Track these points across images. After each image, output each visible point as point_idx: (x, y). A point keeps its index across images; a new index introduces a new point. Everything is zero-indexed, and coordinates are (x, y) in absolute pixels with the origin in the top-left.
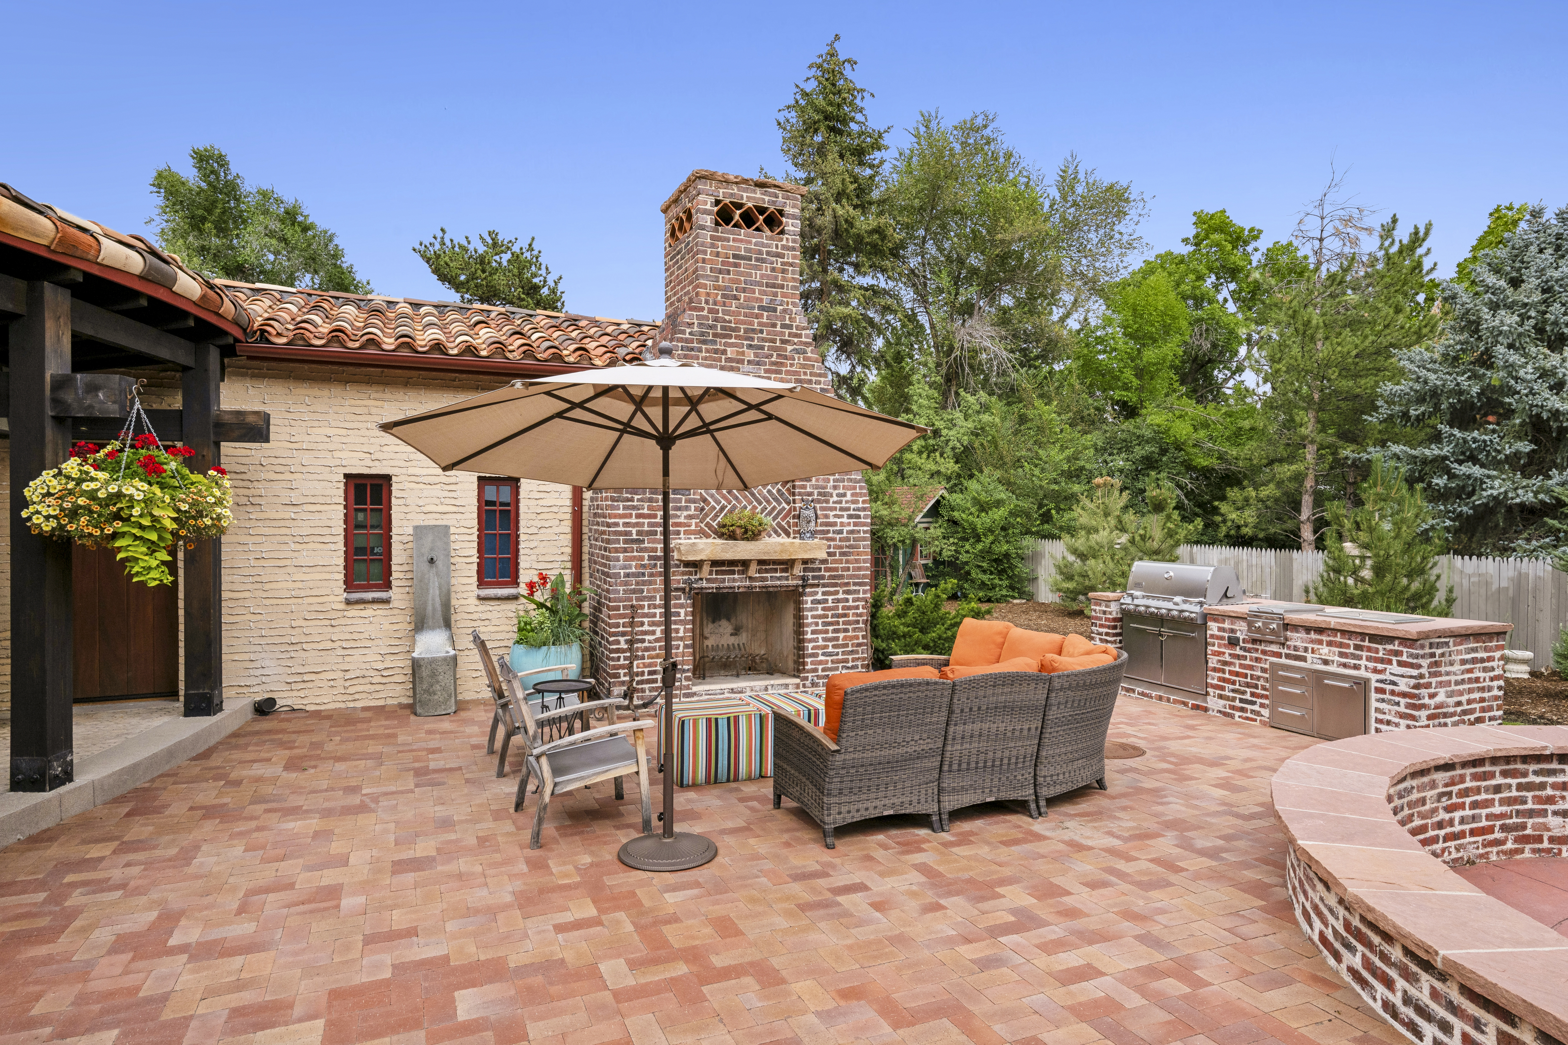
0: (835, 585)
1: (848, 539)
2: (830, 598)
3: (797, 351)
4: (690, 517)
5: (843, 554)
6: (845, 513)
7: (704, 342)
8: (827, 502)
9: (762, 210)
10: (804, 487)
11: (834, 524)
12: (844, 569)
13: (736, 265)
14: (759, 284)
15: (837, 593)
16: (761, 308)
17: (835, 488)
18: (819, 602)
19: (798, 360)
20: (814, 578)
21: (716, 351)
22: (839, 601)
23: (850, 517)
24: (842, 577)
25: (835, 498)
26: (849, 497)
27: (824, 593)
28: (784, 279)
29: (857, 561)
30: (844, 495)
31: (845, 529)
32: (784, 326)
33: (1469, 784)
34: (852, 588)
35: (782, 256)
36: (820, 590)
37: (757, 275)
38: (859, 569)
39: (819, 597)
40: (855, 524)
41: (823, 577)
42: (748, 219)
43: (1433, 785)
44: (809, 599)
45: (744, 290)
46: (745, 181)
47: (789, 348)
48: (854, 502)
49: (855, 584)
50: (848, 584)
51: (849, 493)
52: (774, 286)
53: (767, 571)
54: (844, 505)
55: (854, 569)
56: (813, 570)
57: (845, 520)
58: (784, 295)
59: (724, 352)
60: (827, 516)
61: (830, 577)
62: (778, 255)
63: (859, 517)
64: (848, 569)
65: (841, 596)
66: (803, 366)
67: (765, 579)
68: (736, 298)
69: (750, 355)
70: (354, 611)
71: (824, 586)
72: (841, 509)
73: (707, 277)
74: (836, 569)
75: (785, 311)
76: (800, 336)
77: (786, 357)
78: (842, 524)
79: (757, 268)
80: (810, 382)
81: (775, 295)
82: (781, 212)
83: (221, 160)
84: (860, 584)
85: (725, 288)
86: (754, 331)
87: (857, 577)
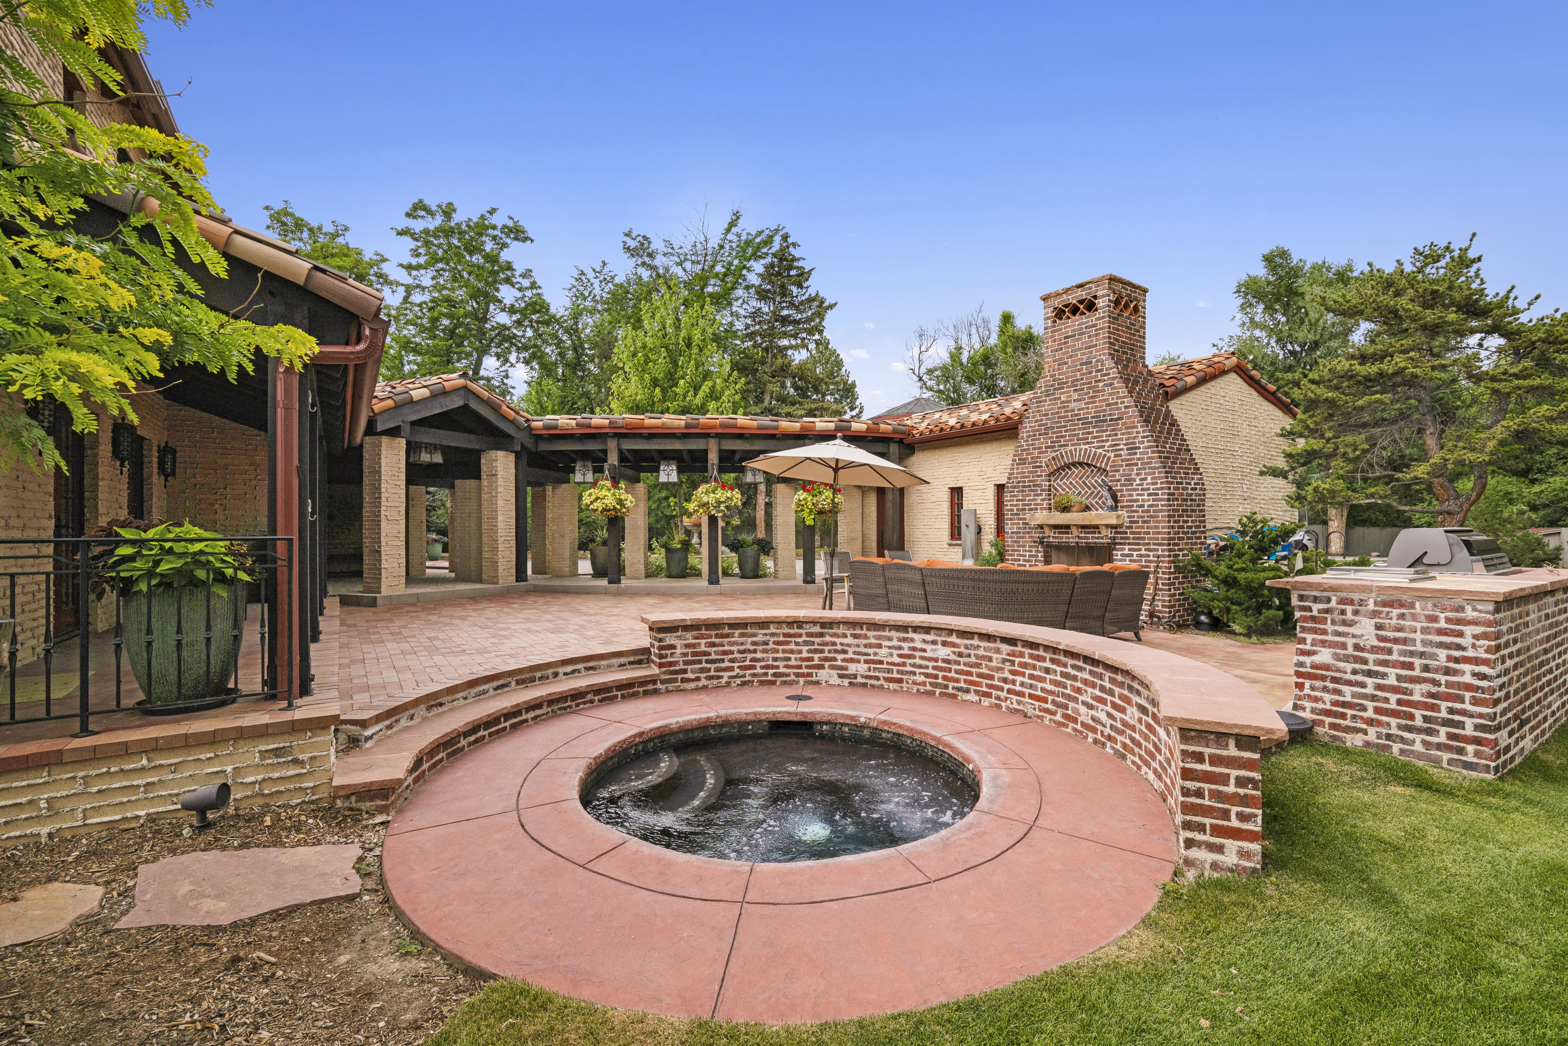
0: (1139, 544)
1: (1148, 511)
2: (1135, 553)
3: (1106, 385)
4: (1043, 500)
5: (1144, 522)
6: (1146, 493)
7: (1048, 396)
8: (1132, 485)
9: (1081, 302)
10: (1114, 476)
11: (1137, 501)
12: (1145, 533)
13: (1066, 343)
14: (1080, 349)
15: (1140, 550)
16: (1082, 364)
17: (1138, 474)
18: (1127, 555)
19: (1108, 390)
20: (1122, 538)
21: (1055, 399)
22: (1141, 556)
23: (1150, 495)
24: (1144, 538)
25: (1138, 482)
26: (1149, 480)
27: (1130, 550)
28: (1097, 340)
29: (1156, 527)
30: (1146, 479)
31: (1146, 504)
32: (1097, 371)
33: (1027, 660)
34: (1152, 547)
35: (1095, 325)
36: (1127, 547)
37: (1078, 344)
38: (1158, 533)
39: (1126, 552)
40: (1154, 500)
41: (1128, 538)
42: (1075, 310)
43: (998, 651)
44: (1119, 553)
45: (1071, 357)
46: (1069, 289)
47: (1101, 384)
48: (1153, 484)
49: (1154, 544)
50: (1148, 544)
51: (1149, 478)
52: (1090, 347)
53: (1089, 533)
54: (1145, 486)
55: (1154, 533)
56: (1120, 533)
57: (1146, 497)
58: (1097, 351)
59: (1059, 398)
60: (1131, 495)
61: (1134, 538)
62: (1093, 326)
63: (1157, 494)
64: (1149, 533)
65: (1143, 552)
66: (1111, 394)
67: (1088, 538)
68: (1065, 363)
69: (1075, 396)
70: (951, 549)
71: (1129, 544)
72: (1143, 490)
73: (1048, 357)
74: (1140, 533)
75: (1097, 361)
76: (1109, 374)
77: (1098, 391)
78: (1143, 500)
79: (1078, 339)
80: (1116, 403)
81: (1091, 352)
82: (1095, 297)
83: (1284, 254)
84: (1159, 544)
85: (1060, 359)
86: (1077, 380)
87: (1157, 539)
